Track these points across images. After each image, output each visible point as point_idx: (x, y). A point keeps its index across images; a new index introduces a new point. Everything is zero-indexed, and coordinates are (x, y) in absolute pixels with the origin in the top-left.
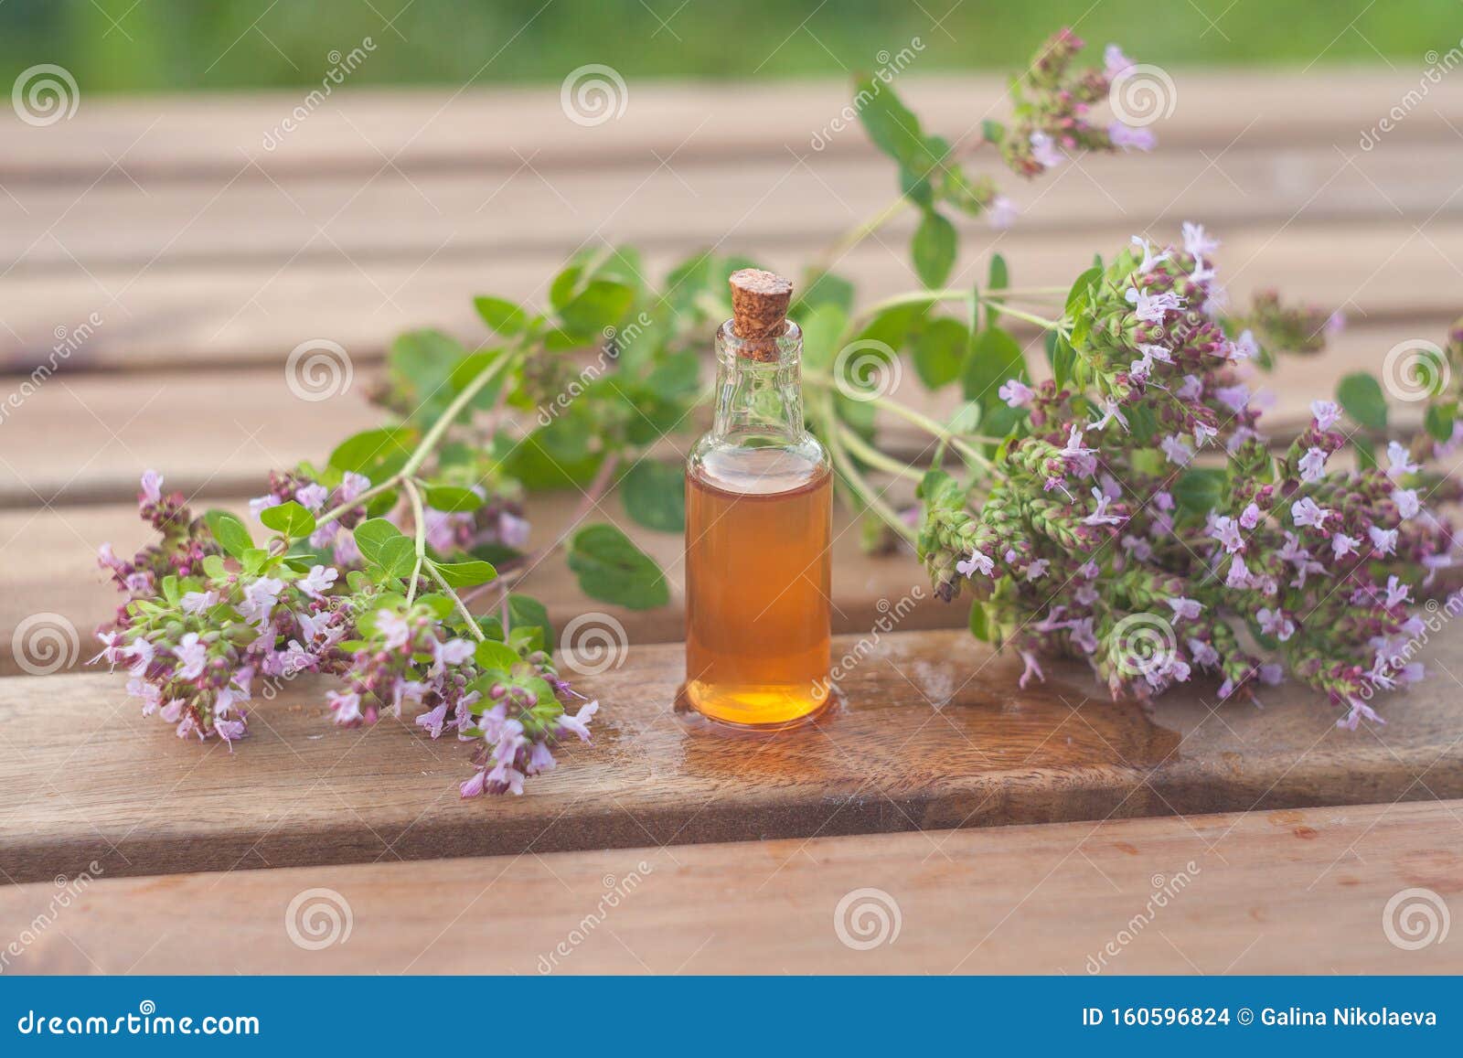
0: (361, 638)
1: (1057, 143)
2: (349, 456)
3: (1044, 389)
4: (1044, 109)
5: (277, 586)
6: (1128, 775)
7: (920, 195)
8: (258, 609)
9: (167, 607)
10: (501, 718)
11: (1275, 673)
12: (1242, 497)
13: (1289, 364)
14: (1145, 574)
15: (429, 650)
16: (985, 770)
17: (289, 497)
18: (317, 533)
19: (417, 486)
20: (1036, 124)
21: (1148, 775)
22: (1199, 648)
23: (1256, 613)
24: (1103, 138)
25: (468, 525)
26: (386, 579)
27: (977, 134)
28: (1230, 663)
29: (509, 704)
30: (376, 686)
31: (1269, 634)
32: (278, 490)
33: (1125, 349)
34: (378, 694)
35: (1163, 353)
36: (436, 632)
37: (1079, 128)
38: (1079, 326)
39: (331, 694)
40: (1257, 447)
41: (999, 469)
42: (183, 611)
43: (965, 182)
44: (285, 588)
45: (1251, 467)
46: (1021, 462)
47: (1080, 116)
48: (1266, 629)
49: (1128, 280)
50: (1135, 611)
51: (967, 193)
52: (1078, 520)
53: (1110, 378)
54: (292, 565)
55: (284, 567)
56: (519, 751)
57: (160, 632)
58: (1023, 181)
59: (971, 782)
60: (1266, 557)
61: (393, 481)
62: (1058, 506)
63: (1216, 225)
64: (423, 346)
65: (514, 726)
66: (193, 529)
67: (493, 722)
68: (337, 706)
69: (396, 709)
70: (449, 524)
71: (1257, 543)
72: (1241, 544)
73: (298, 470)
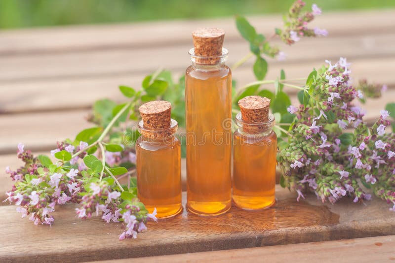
0: (86, 192)
1: (298, 35)
2: (82, 137)
3: (300, 108)
4: (294, 24)
5: (60, 176)
6: (324, 228)
7: (256, 52)
8: (55, 183)
9: (27, 184)
10: (129, 215)
11: (369, 197)
12: (359, 141)
13: (370, 101)
14: (332, 164)
15: (107, 195)
16: (280, 228)
17: (63, 149)
18: (72, 160)
19: (103, 145)
20: (291, 28)
21: (330, 228)
22: (348, 186)
23: (364, 176)
24: (312, 32)
25: (119, 157)
26: (93, 173)
27: (274, 33)
28: (357, 192)
29: (131, 211)
30: (91, 206)
31: (369, 182)
32: (59, 147)
33: (325, 95)
34: (91, 209)
35: (337, 95)
36: (109, 189)
37: (305, 30)
38: (311, 89)
39: (77, 209)
40: (364, 125)
41: (290, 133)
42: (32, 185)
43: (270, 48)
44: (63, 176)
45: (362, 131)
46: (298, 131)
47: (304, 26)
48: (368, 181)
49: (325, 74)
50: (328, 176)
51: (270, 51)
52: (317, 147)
53: (321, 103)
54: (65, 170)
55: (62, 170)
56: (135, 225)
57: (25, 191)
58: (288, 46)
59: (276, 232)
60: (367, 158)
61: (95, 143)
62: (310, 143)
63: (350, 59)
64: (103, 104)
65: (133, 217)
66: (34, 161)
67: (127, 216)
68: (79, 213)
69: (97, 213)
70: (114, 156)
71: (364, 155)
72: (360, 155)
73: (66, 141)
